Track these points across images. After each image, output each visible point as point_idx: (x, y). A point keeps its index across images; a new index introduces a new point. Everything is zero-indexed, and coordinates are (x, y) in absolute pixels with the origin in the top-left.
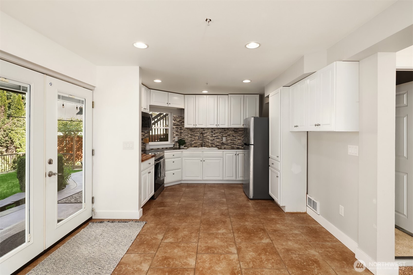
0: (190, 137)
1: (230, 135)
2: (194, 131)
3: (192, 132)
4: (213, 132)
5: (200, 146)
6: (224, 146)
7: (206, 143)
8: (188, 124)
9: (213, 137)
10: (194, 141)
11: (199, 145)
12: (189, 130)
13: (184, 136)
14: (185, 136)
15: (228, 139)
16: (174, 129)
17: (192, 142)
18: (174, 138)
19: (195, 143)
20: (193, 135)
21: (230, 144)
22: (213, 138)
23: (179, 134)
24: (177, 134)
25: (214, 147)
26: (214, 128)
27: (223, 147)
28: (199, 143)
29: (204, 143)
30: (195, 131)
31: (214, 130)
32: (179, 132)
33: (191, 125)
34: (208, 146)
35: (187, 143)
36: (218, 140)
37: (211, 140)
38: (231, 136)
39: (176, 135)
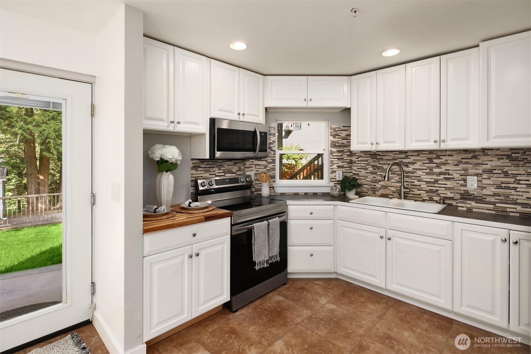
0: (371, 173)
1: (494, 172)
2: (382, 159)
3: (375, 160)
4: (435, 161)
5: (395, 195)
6: (468, 202)
7: (413, 190)
8: (359, 143)
9: (434, 174)
10: (382, 183)
11: (394, 192)
12: (369, 156)
13: (357, 170)
14: (360, 170)
15: (484, 181)
16: (334, 154)
17: (376, 184)
18: (334, 174)
19: (385, 187)
20: (378, 168)
21: (493, 199)
22: (435, 177)
23: (346, 165)
24: (341, 164)
25: (437, 202)
26: (434, 151)
27: (463, 206)
28: (392, 189)
29: (405, 188)
30: (384, 158)
31: (435, 156)
32: (346, 161)
33: (366, 143)
34: (417, 198)
35: (364, 186)
36: (449, 184)
37: (427, 182)
38: (499, 175)
39: (339, 167)
